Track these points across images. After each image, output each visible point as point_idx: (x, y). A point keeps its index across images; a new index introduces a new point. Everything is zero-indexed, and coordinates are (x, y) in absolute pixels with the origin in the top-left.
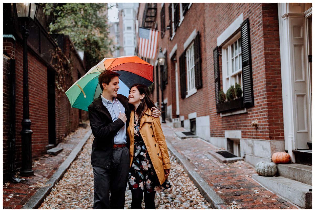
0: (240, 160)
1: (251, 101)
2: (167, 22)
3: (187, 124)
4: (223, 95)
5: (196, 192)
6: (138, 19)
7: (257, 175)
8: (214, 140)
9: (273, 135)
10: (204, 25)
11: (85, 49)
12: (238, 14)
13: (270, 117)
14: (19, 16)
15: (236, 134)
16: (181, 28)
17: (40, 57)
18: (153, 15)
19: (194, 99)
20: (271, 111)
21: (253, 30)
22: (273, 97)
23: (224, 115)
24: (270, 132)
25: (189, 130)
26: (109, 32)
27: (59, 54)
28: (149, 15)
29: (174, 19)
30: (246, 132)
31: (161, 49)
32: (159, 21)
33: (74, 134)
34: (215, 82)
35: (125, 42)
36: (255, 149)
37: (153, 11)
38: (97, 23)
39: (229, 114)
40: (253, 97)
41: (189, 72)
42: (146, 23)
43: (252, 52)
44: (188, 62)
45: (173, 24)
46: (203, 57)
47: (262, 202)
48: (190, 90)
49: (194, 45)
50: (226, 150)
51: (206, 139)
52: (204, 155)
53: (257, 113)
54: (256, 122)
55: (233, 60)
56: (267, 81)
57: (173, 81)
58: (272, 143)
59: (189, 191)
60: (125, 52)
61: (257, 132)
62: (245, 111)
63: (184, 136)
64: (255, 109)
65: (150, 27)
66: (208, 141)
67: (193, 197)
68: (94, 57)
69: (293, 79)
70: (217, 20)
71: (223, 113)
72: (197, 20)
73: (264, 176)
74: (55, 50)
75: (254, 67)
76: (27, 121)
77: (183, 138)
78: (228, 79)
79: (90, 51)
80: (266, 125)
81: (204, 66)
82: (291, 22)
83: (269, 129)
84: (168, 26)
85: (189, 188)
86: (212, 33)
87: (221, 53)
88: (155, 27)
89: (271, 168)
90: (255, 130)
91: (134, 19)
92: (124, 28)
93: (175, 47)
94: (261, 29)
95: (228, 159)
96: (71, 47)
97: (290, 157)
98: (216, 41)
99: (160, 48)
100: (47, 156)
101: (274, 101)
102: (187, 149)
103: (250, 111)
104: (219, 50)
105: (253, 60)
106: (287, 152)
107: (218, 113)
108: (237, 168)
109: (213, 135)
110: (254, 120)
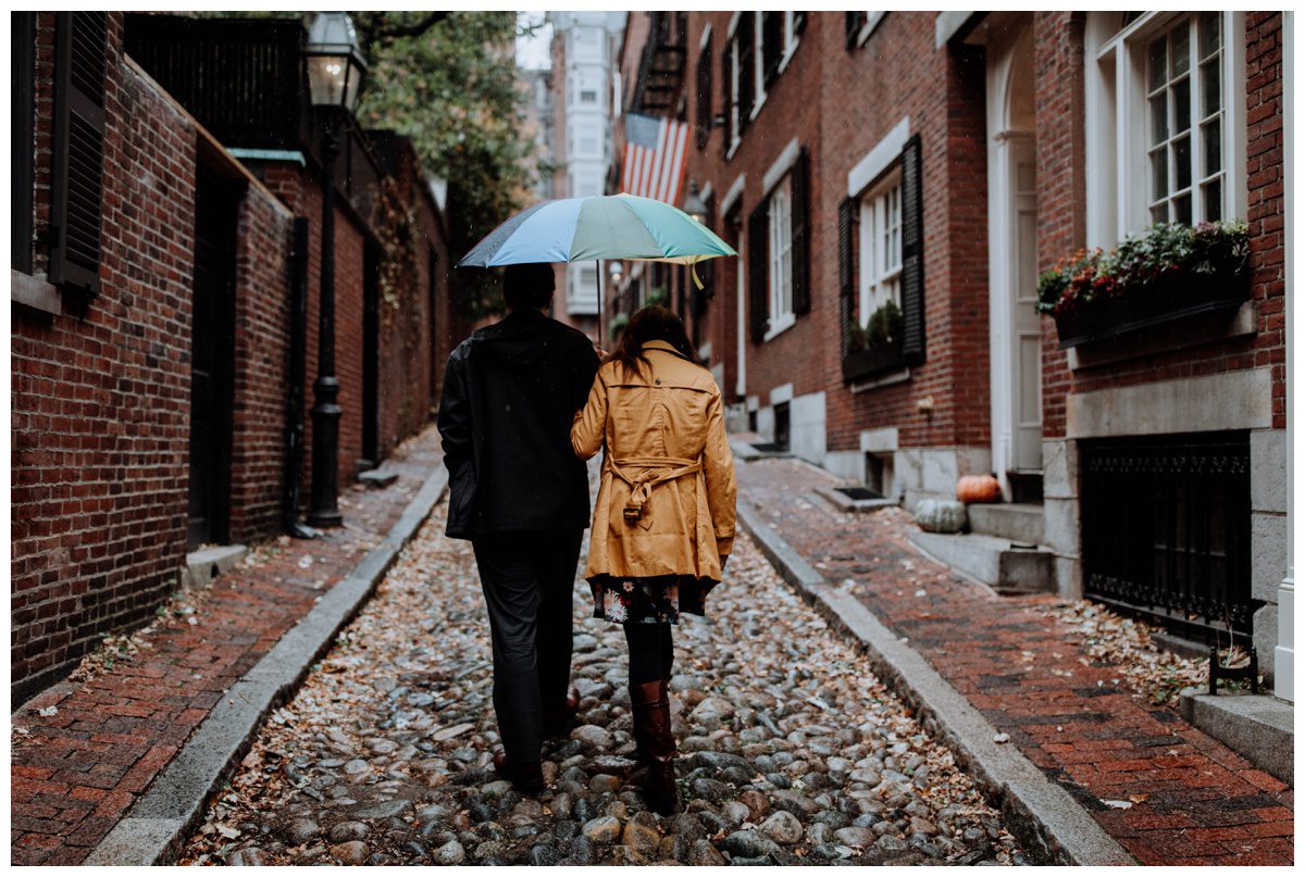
0: (891, 506)
1: (918, 350)
2: (717, 101)
3: (766, 419)
4: (859, 332)
5: (767, 569)
6: (620, 71)
7: (917, 530)
8: (835, 461)
9: (963, 434)
10: (819, 128)
11: (452, 174)
12: (898, 117)
13: (956, 389)
14: (315, 100)
15: (882, 439)
16: (758, 127)
17: (349, 206)
18: (673, 67)
19: (787, 344)
20: (962, 374)
21: (928, 164)
22: (968, 340)
23: (860, 389)
24: (957, 426)
25: (770, 439)
26: (525, 117)
27: (389, 195)
28: (660, 65)
29: (740, 95)
30: (908, 430)
31: (695, 186)
32: (691, 90)
33: (420, 442)
34: (842, 296)
35: (571, 144)
36: (926, 472)
37: (673, 55)
38: (485, 86)
39: (870, 385)
40: (923, 339)
41: (776, 263)
42: (648, 94)
43: (926, 221)
44: (776, 231)
45: (735, 112)
46: (815, 223)
48: (777, 316)
49: (793, 183)
50: (863, 485)
51: (814, 460)
52: (800, 496)
53: (931, 379)
54: (927, 403)
55: (887, 237)
56: (952, 298)
57: (729, 288)
58: (960, 452)
59: (749, 569)
60: (571, 178)
61: (930, 428)
62: (906, 375)
63: (755, 452)
64: (928, 370)
65: (663, 107)
66: (820, 466)
67: (756, 579)
68: (478, 202)
69: (1013, 295)
70: (850, 121)
71: (859, 381)
72: (802, 111)
73: (934, 532)
74: (380, 185)
75: (928, 260)
76: (329, 381)
77: (750, 459)
78: (873, 288)
79: (465, 183)
80: (947, 409)
81: (815, 247)
82: (1013, 155)
83: (955, 418)
84: (718, 116)
85: (750, 565)
86: (836, 157)
87: (858, 214)
88: (680, 107)
89: (951, 513)
90: (925, 424)
91: (607, 64)
92: (571, 96)
93: (739, 183)
94: (945, 165)
95: (859, 504)
96: (415, 171)
97: (997, 489)
98: (845, 181)
99: (692, 182)
100: (360, 487)
101: (969, 349)
102: (756, 484)
103: (918, 374)
104: (852, 206)
105: (927, 243)
106: (995, 476)
107: (847, 382)
108: (881, 523)
109: (832, 446)
110: (924, 397)
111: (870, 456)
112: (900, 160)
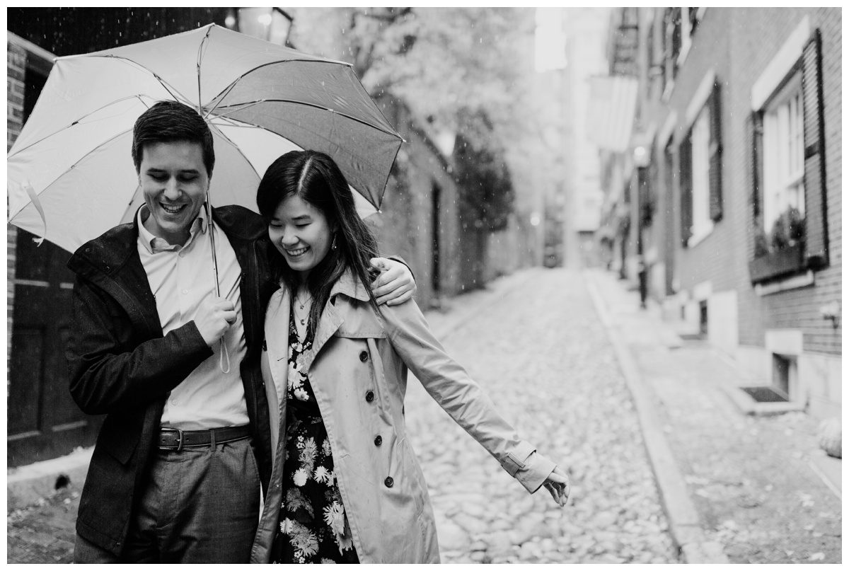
0: (795, 411)
1: (822, 253)
2: (658, 57)
3: (693, 312)
4: (763, 237)
7: (823, 453)
8: (745, 356)
15: (788, 341)
16: (685, 70)
18: (631, 43)
19: (707, 249)
21: (829, 59)
23: (766, 290)
25: (695, 330)
29: (673, 48)
30: (812, 336)
36: (832, 383)
37: (631, 33)
39: (776, 288)
40: (826, 242)
41: (698, 180)
43: (827, 119)
44: (697, 154)
45: (669, 62)
46: (726, 140)
47: (811, 532)
48: (698, 225)
49: (710, 110)
51: (727, 351)
53: (835, 284)
54: (832, 309)
55: (790, 144)
59: (629, 485)
61: (835, 337)
62: (809, 279)
63: (679, 342)
64: (832, 275)
66: (733, 357)
71: (765, 282)
72: (716, 46)
75: (830, 159)
77: (674, 348)
78: (777, 194)
81: (726, 162)
86: (742, 77)
87: (762, 126)
90: (829, 332)
93: (672, 121)
95: (762, 407)
98: (749, 96)
103: (821, 278)
104: (759, 115)
105: (829, 141)
107: (754, 283)
108: (782, 431)
109: (742, 342)
110: (829, 302)
111: (777, 357)
112: (799, 65)
